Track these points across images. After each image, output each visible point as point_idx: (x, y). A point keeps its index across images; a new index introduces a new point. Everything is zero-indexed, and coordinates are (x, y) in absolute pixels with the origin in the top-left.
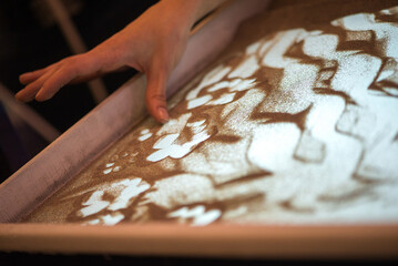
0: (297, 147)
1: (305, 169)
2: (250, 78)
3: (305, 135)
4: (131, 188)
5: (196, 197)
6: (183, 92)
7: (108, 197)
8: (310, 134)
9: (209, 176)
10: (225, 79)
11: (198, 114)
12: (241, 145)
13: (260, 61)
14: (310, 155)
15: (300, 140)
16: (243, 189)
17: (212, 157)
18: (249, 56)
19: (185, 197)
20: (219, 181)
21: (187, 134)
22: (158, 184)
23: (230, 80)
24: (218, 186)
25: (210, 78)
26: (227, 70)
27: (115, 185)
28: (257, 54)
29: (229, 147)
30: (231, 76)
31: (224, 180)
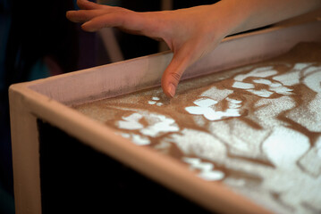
0: (303, 157)
1: (301, 176)
2: (288, 87)
3: (312, 151)
4: (164, 124)
5: (210, 155)
6: (234, 72)
7: (144, 122)
8: (316, 151)
9: (227, 145)
10: (270, 78)
11: (238, 94)
12: (261, 134)
13: (302, 78)
14: (310, 167)
15: (307, 152)
16: (248, 167)
17: (235, 131)
18: (295, 71)
19: (202, 151)
20: (232, 152)
21: (223, 105)
22: (185, 131)
23: (273, 81)
24: (230, 156)
25: (259, 72)
26: (274, 72)
27: (153, 116)
28: (302, 71)
29: (251, 130)
30: (274, 78)
31: (237, 153)
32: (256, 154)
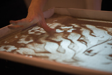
1: (60, 54)
4: (12, 48)
5: (30, 53)
6: (27, 30)
7: (6, 48)
8: (61, 47)
9: (34, 50)
10: (39, 29)
11: (32, 35)
12: (43, 45)
14: (61, 51)
16: (43, 55)
17: (35, 46)
19: (27, 53)
21: (27, 39)
22: (20, 48)
23: (40, 30)
24: (36, 52)
25: (34, 28)
27: (7, 46)
29: (40, 45)
30: (40, 29)
32: (44, 50)
